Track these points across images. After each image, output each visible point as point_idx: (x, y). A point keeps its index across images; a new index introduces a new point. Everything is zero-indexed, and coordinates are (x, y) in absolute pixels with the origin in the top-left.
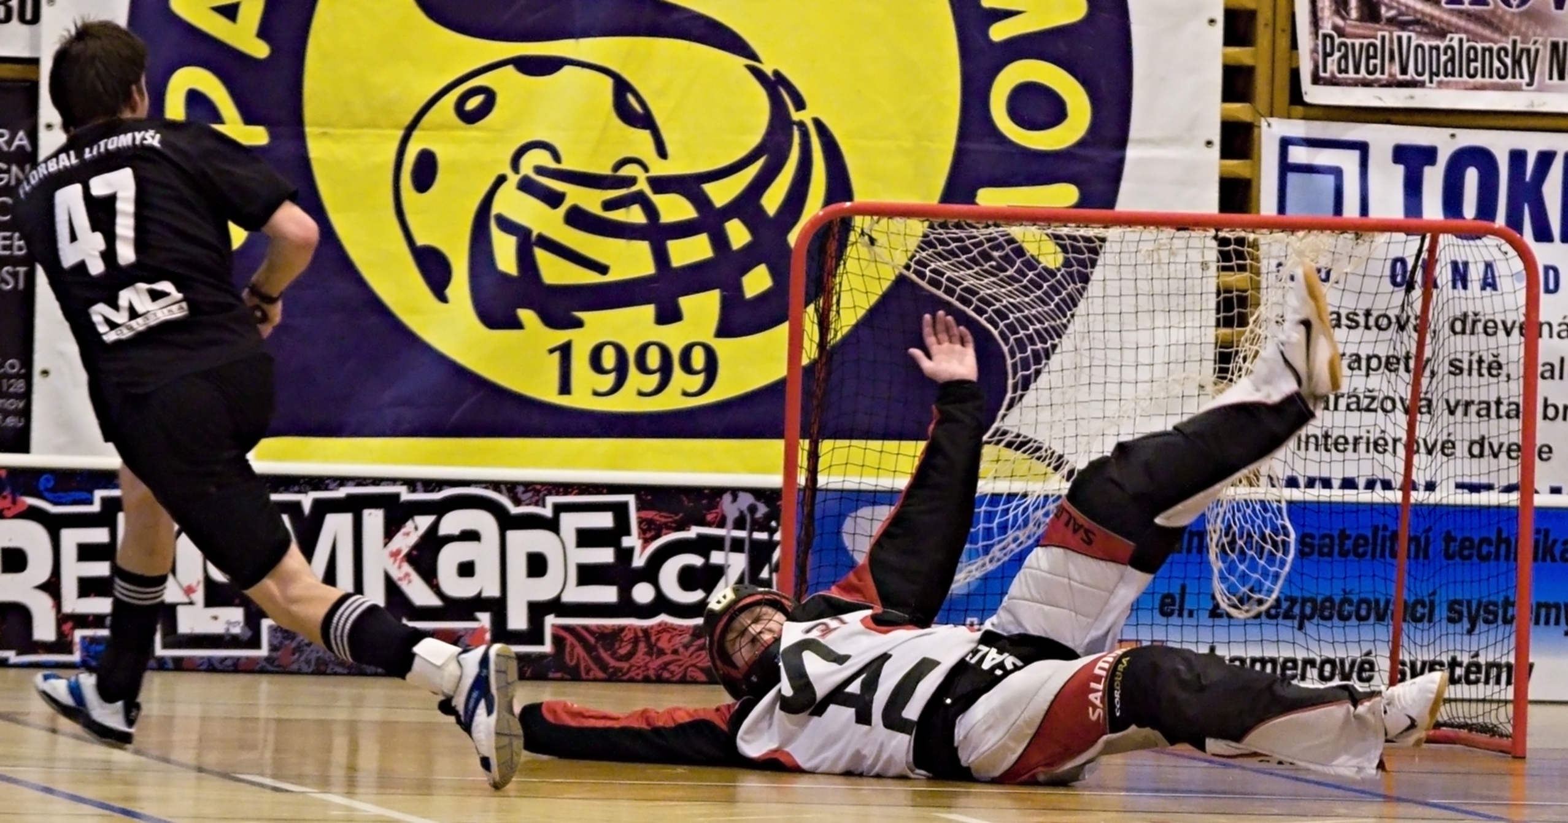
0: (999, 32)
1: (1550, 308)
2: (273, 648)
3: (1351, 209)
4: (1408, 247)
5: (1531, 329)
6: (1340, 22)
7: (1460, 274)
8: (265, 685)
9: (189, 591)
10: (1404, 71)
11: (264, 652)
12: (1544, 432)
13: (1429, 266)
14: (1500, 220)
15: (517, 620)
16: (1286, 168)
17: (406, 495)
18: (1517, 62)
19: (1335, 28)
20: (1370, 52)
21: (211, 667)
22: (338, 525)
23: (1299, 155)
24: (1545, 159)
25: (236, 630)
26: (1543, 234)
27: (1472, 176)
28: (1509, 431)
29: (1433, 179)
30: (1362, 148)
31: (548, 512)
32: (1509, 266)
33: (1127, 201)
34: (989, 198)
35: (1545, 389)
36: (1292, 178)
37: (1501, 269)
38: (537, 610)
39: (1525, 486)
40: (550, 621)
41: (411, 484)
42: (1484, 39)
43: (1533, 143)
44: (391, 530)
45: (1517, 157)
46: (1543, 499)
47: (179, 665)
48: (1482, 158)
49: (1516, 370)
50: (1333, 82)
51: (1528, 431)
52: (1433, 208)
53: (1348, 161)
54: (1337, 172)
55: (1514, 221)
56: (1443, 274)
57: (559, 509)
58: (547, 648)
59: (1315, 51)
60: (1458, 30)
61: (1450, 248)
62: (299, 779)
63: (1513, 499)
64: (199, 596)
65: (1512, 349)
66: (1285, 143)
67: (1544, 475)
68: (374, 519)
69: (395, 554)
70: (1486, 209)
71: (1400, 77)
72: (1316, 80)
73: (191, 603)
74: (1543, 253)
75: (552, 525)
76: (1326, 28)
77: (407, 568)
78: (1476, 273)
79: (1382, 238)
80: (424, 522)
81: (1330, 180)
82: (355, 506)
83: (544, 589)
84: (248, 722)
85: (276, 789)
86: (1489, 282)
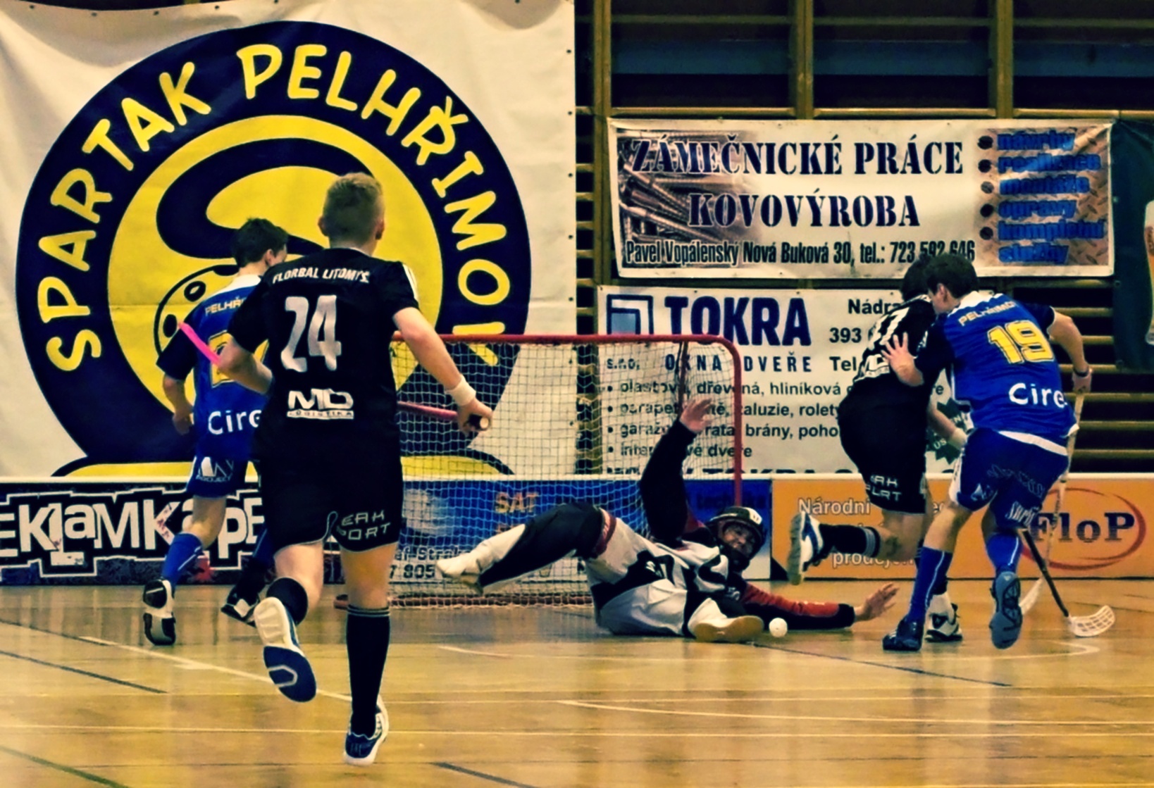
0: (462, 246)
1: (747, 378)
2: (99, 571)
3: (645, 331)
4: (673, 349)
5: (738, 389)
6: (636, 235)
7: (701, 363)
8: (96, 592)
9: (56, 544)
10: (669, 259)
11: (95, 574)
12: (746, 442)
13: (686, 357)
14: (721, 335)
15: (224, 553)
16: (611, 311)
17: (165, 492)
18: (727, 253)
19: (636, 240)
20: (652, 250)
21: (68, 582)
22: (130, 509)
23: (617, 304)
24: (743, 302)
25: (81, 563)
26: (743, 341)
27: (706, 312)
28: (727, 442)
29: (686, 315)
30: (649, 299)
31: (237, 498)
32: (726, 357)
33: (531, 328)
34: (460, 330)
35: (746, 419)
36: (614, 316)
37: (721, 359)
38: (233, 548)
39: (737, 470)
40: (240, 553)
41: (168, 486)
42: (710, 242)
43: (737, 294)
44: (157, 511)
45: (729, 302)
46: (746, 476)
47: (52, 582)
48: (710, 303)
49: (731, 410)
50: (633, 266)
51: (738, 441)
52: (686, 329)
53: (642, 306)
54: (637, 312)
55: (728, 335)
56: (693, 362)
57: (243, 496)
58: (239, 567)
59: (623, 250)
60: (696, 237)
61: (695, 349)
62: (115, 638)
63: (731, 476)
64: (61, 547)
65: (728, 399)
66: (610, 298)
67: (747, 464)
68: (149, 505)
69: (160, 522)
70: (714, 328)
71: (668, 263)
72: (625, 265)
73: (57, 550)
74: (743, 351)
75: (240, 504)
76: (629, 238)
77: (166, 529)
78: (709, 362)
79: (661, 344)
80: (174, 505)
81: (633, 316)
82: (139, 498)
83: (236, 538)
84: (88, 610)
85: (102, 644)
86: (717, 365)
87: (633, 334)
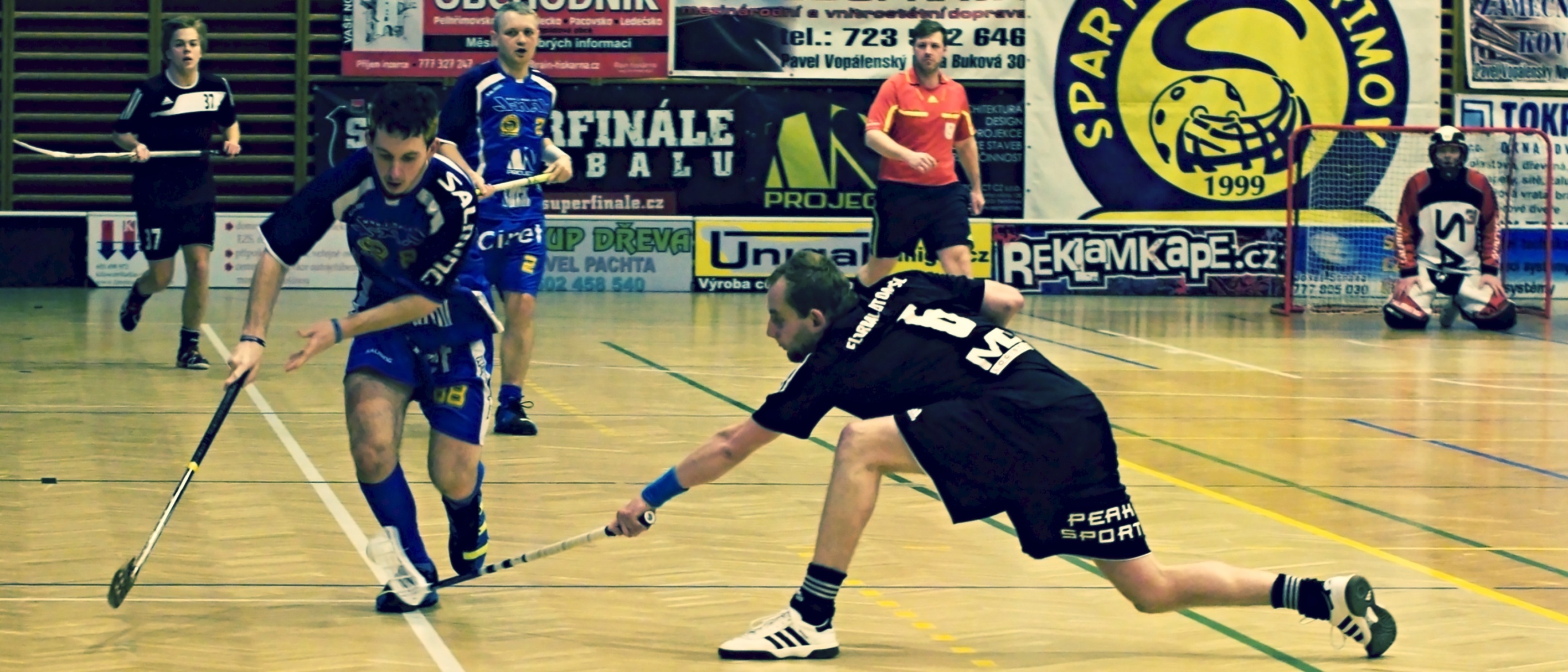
0: (1362, 65)
1: (1556, 159)
2: (1109, 285)
3: (1487, 125)
4: (1506, 138)
5: (1549, 166)
6: (1482, 59)
7: (1526, 148)
8: (1106, 300)
9: (1079, 266)
10: (1505, 76)
11: (1105, 287)
12: (1555, 203)
13: (1515, 145)
14: (1540, 128)
15: (1195, 274)
16: (1464, 111)
17: (1155, 231)
18: (1544, 72)
19: (1481, 62)
20: (1493, 69)
21: (1087, 293)
22: (1130, 243)
23: (1469, 106)
24: (1555, 106)
25: (1096, 280)
26: (1554, 133)
27: (1529, 114)
28: (1542, 203)
29: (1516, 114)
30: (1490, 103)
31: (1205, 236)
32: (1542, 144)
33: (1409, 122)
34: (1360, 123)
35: (1556, 188)
36: (1467, 115)
37: (1539, 145)
38: (1202, 271)
39: (1548, 222)
40: (1207, 275)
41: (1157, 227)
42: (1532, 64)
43: (1550, 101)
44: (1150, 243)
45: (1545, 106)
46: (1556, 226)
47: (1076, 293)
48: (1532, 106)
49: (1544, 180)
50: (1480, 80)
51: (1549, 203)
52: (1516, 124)
53: (1485, 108)
54: (1481, 112)
55: (1545, 129)
56: (1520, 147)
57: (1209, 235)
58: (1205, 285)
59: (1473, 70)
60: (1524, 61)
61: (1521, 138)
62: (1119, 331)
63: (1544, 227)
64: (1082, 268)
65: (1543, 173)
66: (1464, 102)
67: (1555, 218)
68: (1144, 240)
69: (1151, 253)
70: (1535, 124)
71: (1503, 77)
72: (1474, 79)
73: (1080, 271)
74: (1554, 140)
75: (1206, 241)
76: (1477, 61)
77: (1156, 257)
78: (1531, 147)
79: (1497, 134)
80: (1161, 241)
81: (1478, 115)
82: (1136, 235)
83: (1204, 264)
84: (1100, 312)
85: (1110, 335)
86: (1536, 150)
87: (1478, 126)
